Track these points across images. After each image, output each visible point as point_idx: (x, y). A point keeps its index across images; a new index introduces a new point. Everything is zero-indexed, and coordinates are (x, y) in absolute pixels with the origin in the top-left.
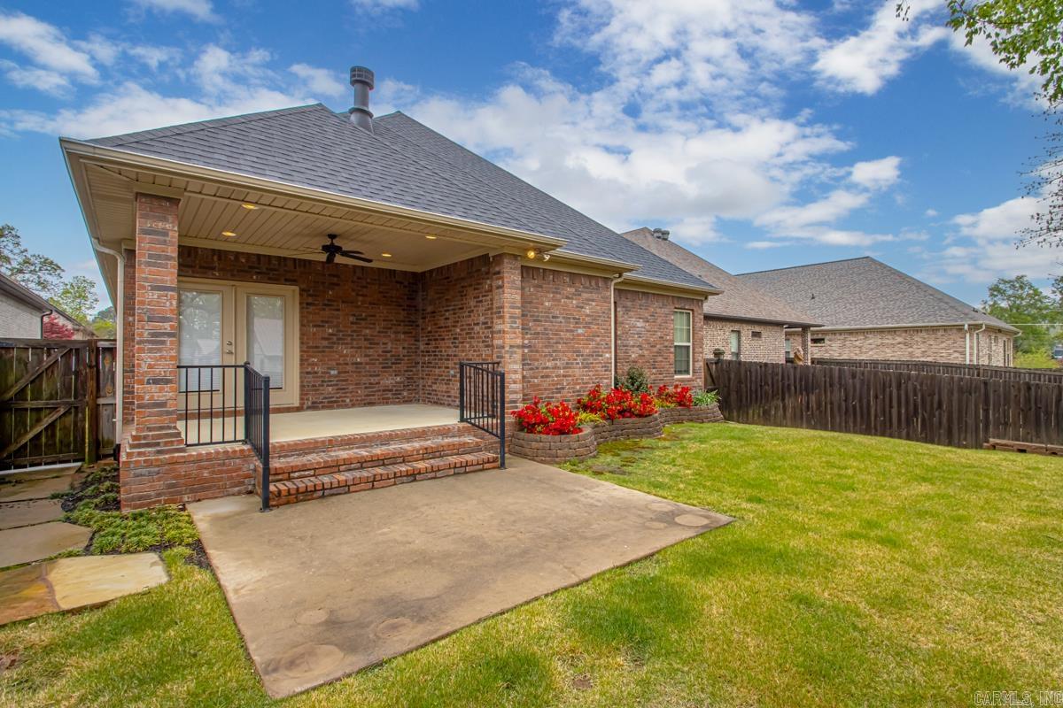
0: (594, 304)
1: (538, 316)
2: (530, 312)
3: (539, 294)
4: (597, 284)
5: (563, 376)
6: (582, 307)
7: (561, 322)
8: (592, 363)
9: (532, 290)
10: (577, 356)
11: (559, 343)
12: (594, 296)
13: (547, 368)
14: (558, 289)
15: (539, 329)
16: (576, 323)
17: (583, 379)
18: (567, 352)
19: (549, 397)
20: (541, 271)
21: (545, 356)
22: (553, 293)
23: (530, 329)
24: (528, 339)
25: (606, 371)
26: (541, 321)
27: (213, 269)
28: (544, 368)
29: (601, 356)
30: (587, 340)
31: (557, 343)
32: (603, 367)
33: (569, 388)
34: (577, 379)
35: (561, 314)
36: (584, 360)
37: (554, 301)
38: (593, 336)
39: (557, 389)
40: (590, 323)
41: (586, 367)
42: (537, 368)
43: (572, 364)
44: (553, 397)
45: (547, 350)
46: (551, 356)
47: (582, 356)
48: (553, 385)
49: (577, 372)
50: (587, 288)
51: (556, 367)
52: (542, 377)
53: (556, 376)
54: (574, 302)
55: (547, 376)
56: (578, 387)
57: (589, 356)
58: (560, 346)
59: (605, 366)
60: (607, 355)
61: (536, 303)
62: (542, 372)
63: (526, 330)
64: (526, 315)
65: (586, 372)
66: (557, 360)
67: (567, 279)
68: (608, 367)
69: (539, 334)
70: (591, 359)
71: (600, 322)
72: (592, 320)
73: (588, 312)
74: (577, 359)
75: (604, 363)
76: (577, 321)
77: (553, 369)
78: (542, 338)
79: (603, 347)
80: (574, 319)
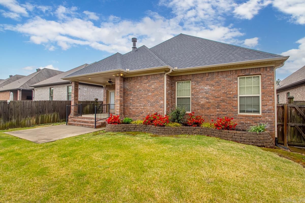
0: (156, 84)
1: (135, 91)
2: (132, 90)
3: (135, 84)
4: (157, 77)
5: (143, 109)
6: (151, 86)
7: (142, 92)
8: (155, 105)
9: (133, 83)
10: (148, 102)
11: (142, 98)
12: (156, 81)
13: (138, 106)
14: (142, 81)
15: (135, 94)
16: (148, 91)
17: (151, 110)
18: (144, 101)
19: (138, 115)
20: (136, 77)
21: (137, 102)
22: (140, 83)
23: (132, 95)
24: (132, 97)
25: (160, 108)
27: (112, 88)
28: (136, 106)
29: (159, 102)
30: (152, 97)
31: (141, 98)
32: (159, 106)
33: (145, 113)
34: (148, 110)
35: (142, 89)
36: (151, 104)
37: (140, 85)
38: (155, 95)
39: (141, 113)
41: (152, 106)
42: (134, 106)
43: (146, 105)
44: (139, 115)
45: (137, 101)
46: (139, 102)
47: (150, 102)
48: (139, 111)
49: (148, 108)
50: (153, 79)
51: (140, 106)
52: (136, 109)
53: (141, 109)
54: (147, 85)
55: (138, 109)
56: (149, 113)
57: (153, 102)
58: (142, 99)
59: (160, 106)
60: (162, 102)
61: (134, 87)
62: (136, 107)
63: (131, 95)
64: (131, 91)
65: (152, 108)
66: (141, 104)
67: (145, 78)
68: (162, 106)
69: (135, 96)
70: (154, 103)
71: (158, 90)
72: (155, 90)
73: (153, 87)
74: (148, 104)
75: (160, 105)
76: (149, 91)
77: (139, 106)
78: (136, 97)
79: (159, 99)
80: (147, 90)
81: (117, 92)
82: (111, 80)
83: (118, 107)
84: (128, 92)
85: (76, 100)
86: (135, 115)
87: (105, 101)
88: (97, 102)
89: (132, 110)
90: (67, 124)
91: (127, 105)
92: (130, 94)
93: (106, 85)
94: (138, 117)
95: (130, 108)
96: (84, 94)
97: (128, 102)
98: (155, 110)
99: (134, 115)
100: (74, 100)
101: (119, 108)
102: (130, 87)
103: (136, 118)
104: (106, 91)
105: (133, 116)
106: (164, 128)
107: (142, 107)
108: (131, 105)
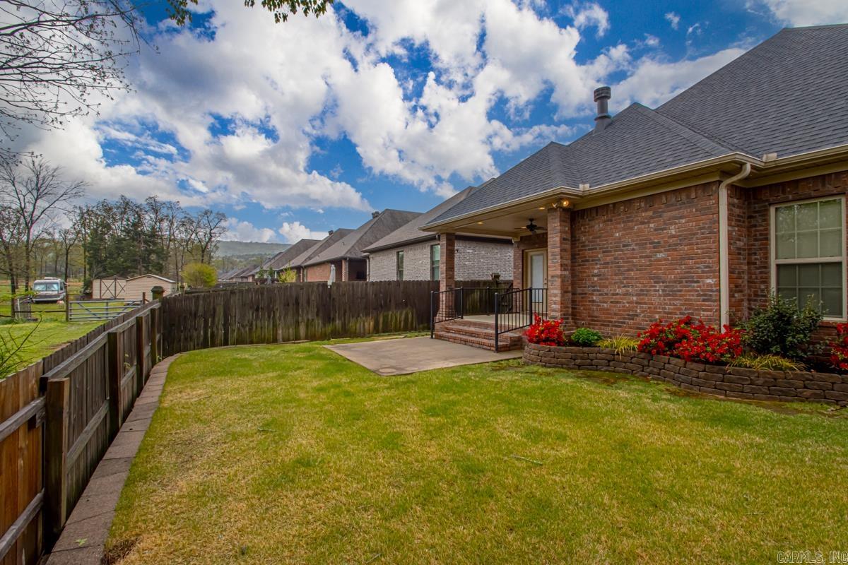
0: (683, 221)
1: (607, 248)
2: (599, 245)
3: (608, 228)
4: (688, 197)
5: (637, 303)
6: (665, 229)
7: (633, 249)
8: (680, 291)
9: (601, 225)
10: (655, 282)
11: (632, 270)
12: (685, 212)
13: (617, 294)
14: (630, 217)
15: (608, 259)
16: (654, 248)
17: (665, 308)
18: (641, 278)
19: (619, 322)
20: (611, 206)
21: (616, 283)
22: (624, 222)
23: (599, 260)
24: (598, 268)
25: (704, 300)
26: (611, 252)
27: (537, 244)
28: (613, 294)
29: (698, 282)
30: (671, 264)
31: (628, 270)
32: (698, 295)
33: (645, 316)
34: (655, 308)
35: (633, 241)
36: (666, 287)
37: (624, 229)
38: (684, 259)
39: (628, 315)
40: (676, 245)
41: (669, 295)
42: (607, 294)
43: (648, 291)
44: (624, 323)
45: (617, 278)
46: (623, 283)
47: (663, 282)
48: (624, 311)
49: (656, 300)
50: (672, 205)
51: (627, 294)
52: (611, 302)
53: (628, 303)
54: (652, 225)
55: (617, 302)
56: (657, 316)
57: (675, 282)
58: (632, 273)
59: (705, 295)
60: (709, 281)
61: (605, 237)
62: (612, 298)
63: (596, 261)
64: (596, 249)
65: (670, 300)
66: (629, 287)
67: (643, 204)
68: (711, 296)
69: (608, 263)
70: (679, 285)
71: (694, 241)
72: (680, 240)
73: (674, 233)
74: (656, 287)
75: (702, 291)
76: (656, 246)
77: (624, 295)
78: (611, 267)
79: (700, 271)
80: (650, 243)
81: (552, 255)
82: (534, 223)
83: (555, 296)
84: (587, 252)
85: (450, 278)
86: (611, 322)
87: (519, 281)
88: (498, 284)
89: (598, 306)
90: (432, 337)
91: (583, 290)
92: (592, 257)
93: (522, 238)
94: (620, 327)
95: (594, 301)
96: (467, 263)
97: (585, 283)
98: (683, 308)
99: (604, 321)
100: (445, 280)
101: (558, 299)
102: (591, 237)
103: (612, 330)
104: (521, 252)
105: (603, 325)
106: (722, 370)
107: (635, 298)
108: (594, 291)
